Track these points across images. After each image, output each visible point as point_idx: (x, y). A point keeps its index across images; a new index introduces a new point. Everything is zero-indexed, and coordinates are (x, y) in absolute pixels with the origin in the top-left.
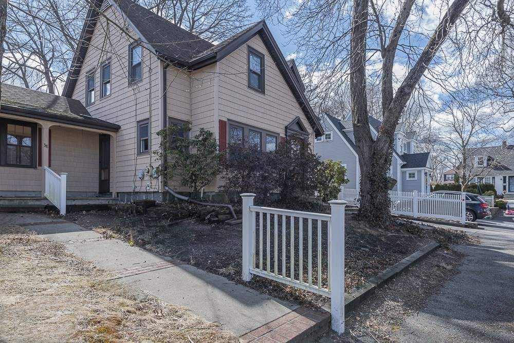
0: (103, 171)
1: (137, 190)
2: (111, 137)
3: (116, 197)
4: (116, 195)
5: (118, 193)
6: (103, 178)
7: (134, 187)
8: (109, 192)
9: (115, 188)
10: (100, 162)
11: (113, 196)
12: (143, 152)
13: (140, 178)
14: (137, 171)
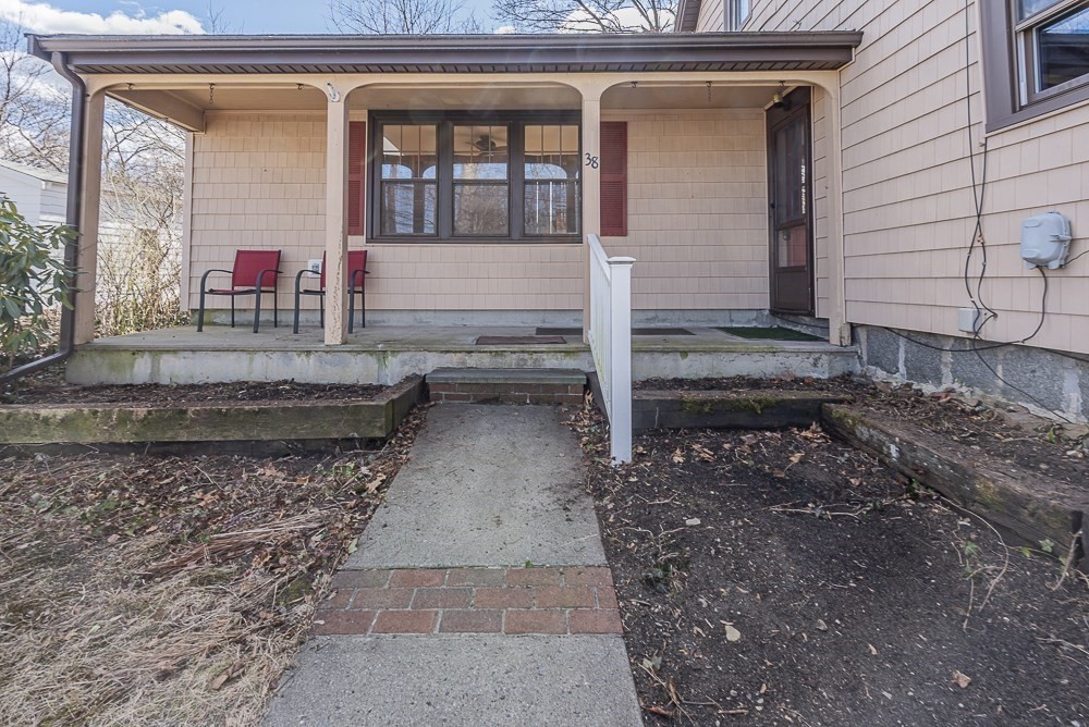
0: (782, 237)
1: (993, 332)
2: (814, 98)
3: (847, 341)
4: (847, 333)
5: (853, 327)
6: (783, 263)
7: (970, 312)
8: (811, 314)
9: (838, 303)
10: (772, 206)
11: (834, 338)
12: (1031, 104)
13: (1041, 265)
14: (987, 223)
